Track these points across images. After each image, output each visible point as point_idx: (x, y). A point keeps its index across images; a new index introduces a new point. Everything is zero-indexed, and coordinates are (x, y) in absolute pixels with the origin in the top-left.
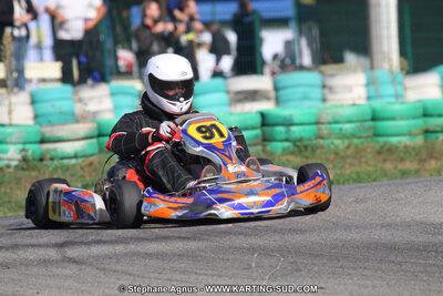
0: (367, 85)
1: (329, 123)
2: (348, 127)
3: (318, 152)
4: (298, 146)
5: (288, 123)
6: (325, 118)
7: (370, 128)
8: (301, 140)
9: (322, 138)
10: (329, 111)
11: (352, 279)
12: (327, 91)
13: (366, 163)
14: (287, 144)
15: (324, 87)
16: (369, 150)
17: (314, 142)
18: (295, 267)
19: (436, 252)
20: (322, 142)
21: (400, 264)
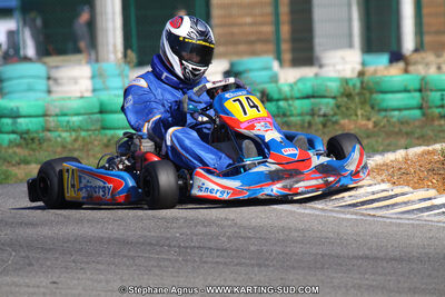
0: (93, 77)
1: (57, 115)
2: (76, 119)
3: (45, 144)
4: (25, 139)
5: (15, 115)
6: (53, 110)
7: (98, 120)
8: (27, 132)
9: (49, 130)
10: (57, 103)
11: (85, 273)
12: (51, 82)
13: (94, 156)
14: (13, 136)
15: (49, 78)
16: (96, 143)
17: (41, 135)
18: (27, 261)
19: (169, 246)
20: (49, 134)
21: (133, 258)
